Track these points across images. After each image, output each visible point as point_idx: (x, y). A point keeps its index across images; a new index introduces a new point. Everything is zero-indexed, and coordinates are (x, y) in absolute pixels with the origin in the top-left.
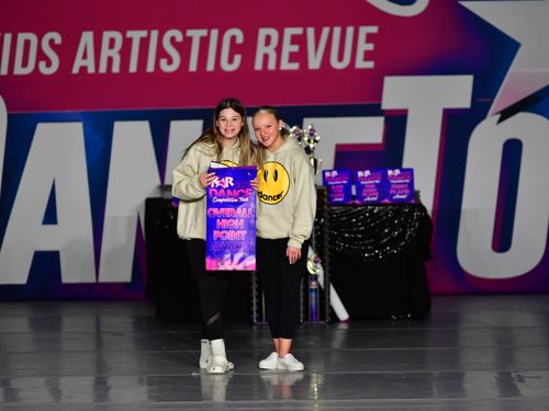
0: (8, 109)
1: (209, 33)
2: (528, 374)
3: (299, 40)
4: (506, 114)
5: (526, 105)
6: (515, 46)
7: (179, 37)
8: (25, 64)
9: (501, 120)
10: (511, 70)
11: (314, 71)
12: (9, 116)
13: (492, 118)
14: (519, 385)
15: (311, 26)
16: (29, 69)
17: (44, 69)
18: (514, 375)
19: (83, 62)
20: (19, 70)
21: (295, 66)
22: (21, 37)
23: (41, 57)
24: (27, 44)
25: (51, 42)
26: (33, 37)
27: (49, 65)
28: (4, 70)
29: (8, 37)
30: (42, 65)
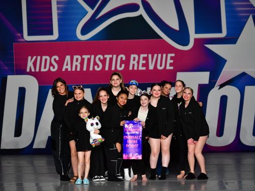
0: (39, 84)
1: (113, 56)
2: (228, 182)
3: (146, 59)
4: (222, 86)
5: (229, 82)
6: (225, 61)
7: (102, 58)
8: (45, 68)
9: (219, 89)
10: (223, 70)
11: (151, 70)
12: (39, 87)
13: (216, 88)
14: (226, 186)
15: (150, 54)
16: (47, 70)
17: (52, 69)
18: (224, 182)
19: (67, 67)
20: (43, 70)
21: (144, 68)
22: (44, 58)
23: (51, 64)
24: (46, 60)
25: (55, 59)
26: (48, 58)
27: (54, 68)
28: (37, 70)
29: (39, 58)
30: (51, 68)
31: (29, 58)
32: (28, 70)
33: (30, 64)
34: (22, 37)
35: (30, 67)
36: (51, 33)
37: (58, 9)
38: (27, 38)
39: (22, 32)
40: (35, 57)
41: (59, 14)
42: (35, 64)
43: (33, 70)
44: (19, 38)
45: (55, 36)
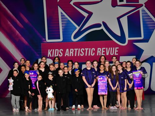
22: (56, 50)
23: (59, 53)
25: (61, 51)
26: (58, 50)
27: (61, 55)
28: (53, 56)
29: (54, 50)
30: (60, 55)
31: (49, 50)
32: (48, 56)
33: (49, 53)
34: (46, 40)
35: (49, 55)
36: (59, 38)
37: (62, 26)
38: (48, 41)
39: (45, 38)
40: (51, 50)
41: (63, 29)
42: (52, 53)
43: (51, 56)
44: (44, 40)
45: (61, 40)
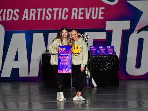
0: (5, 29)
1: (59, 9)
2: (145, 101)
3: (84, 11)
4: (139, 31)
6: (142, 13)
7: (51, 10)
8: (9, 18)
9: (138, 33)
10: (140, 19)
11: (87, 19)
12: (6, 32)
13: (135, 32)
14: (143, 104)
15: (86, 7)
18: (141, 102)
19: (25, 17)
20: (8, 19)
21: (82, 18)
22: (9, 10)
23: (14, 15)
24: (10, 12)
25: (17, 12)
26: (11, 10)
27: (16, 18)
28: (4, 20)
29: (5, 10)
30: (14, 18)
40: (2, 10)
42: (2, 15)
